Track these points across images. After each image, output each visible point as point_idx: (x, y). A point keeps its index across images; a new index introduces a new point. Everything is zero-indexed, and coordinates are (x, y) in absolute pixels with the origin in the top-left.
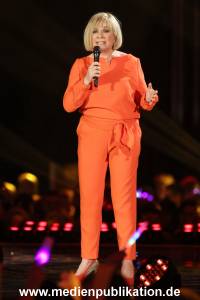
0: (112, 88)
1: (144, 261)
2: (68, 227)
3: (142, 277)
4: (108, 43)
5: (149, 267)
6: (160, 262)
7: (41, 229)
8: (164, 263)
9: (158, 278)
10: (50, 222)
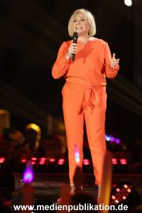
0: (84, 62)
1: (114, 186)
2: (61, 161)
3: (114, 197)
4: (84, 29)
5: (118, 190)
6: (126, 186)
7: (41, 163)
8: (129, 187)
9: (124, 198)
10: (48, 158)
